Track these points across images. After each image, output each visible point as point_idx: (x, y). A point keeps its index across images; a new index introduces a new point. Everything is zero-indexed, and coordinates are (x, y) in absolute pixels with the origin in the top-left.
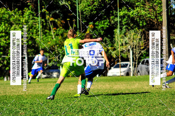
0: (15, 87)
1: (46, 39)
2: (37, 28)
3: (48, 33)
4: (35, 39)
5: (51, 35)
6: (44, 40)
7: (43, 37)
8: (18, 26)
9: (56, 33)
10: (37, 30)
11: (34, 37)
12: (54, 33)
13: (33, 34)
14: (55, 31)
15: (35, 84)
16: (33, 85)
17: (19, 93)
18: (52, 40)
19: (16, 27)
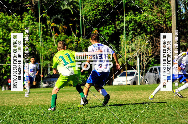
0: (13, 98)
1: (47, 46)
2: (37, 34)
3: (49, 39)
4: (36, 45)
5: (52, 42)
6: (44, 47)
7: (44, 43)
8: (17, 32)
9: (57, 39)
10: (37, 36)
11: (34, 44)
12: (56, 39)
13: (32, 40)
14: (56, 37)
15: (35, 94)
16: (33, 95)
17: (17, 103)
18: (53, 47)
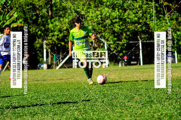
0: (129, 73)
1: (160, 24)
2: (151, 13)
3: (163, 18)
4: (149, 24)
5: (165, 20)
6: (157, 25)
7: (157, 22)
8: (132, 11)
9: (170, 17)
10: (151, 15)
11: (148, 23)
12: (168, 17)
13: (146, 19)
14: (169, 16)
15: (150, 69)
16: (148, 71)
17: (133, 78)
18: (166, 25)
19: (130, 13)
